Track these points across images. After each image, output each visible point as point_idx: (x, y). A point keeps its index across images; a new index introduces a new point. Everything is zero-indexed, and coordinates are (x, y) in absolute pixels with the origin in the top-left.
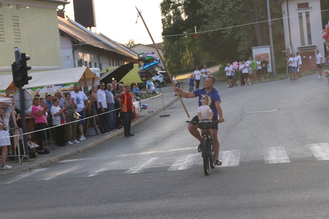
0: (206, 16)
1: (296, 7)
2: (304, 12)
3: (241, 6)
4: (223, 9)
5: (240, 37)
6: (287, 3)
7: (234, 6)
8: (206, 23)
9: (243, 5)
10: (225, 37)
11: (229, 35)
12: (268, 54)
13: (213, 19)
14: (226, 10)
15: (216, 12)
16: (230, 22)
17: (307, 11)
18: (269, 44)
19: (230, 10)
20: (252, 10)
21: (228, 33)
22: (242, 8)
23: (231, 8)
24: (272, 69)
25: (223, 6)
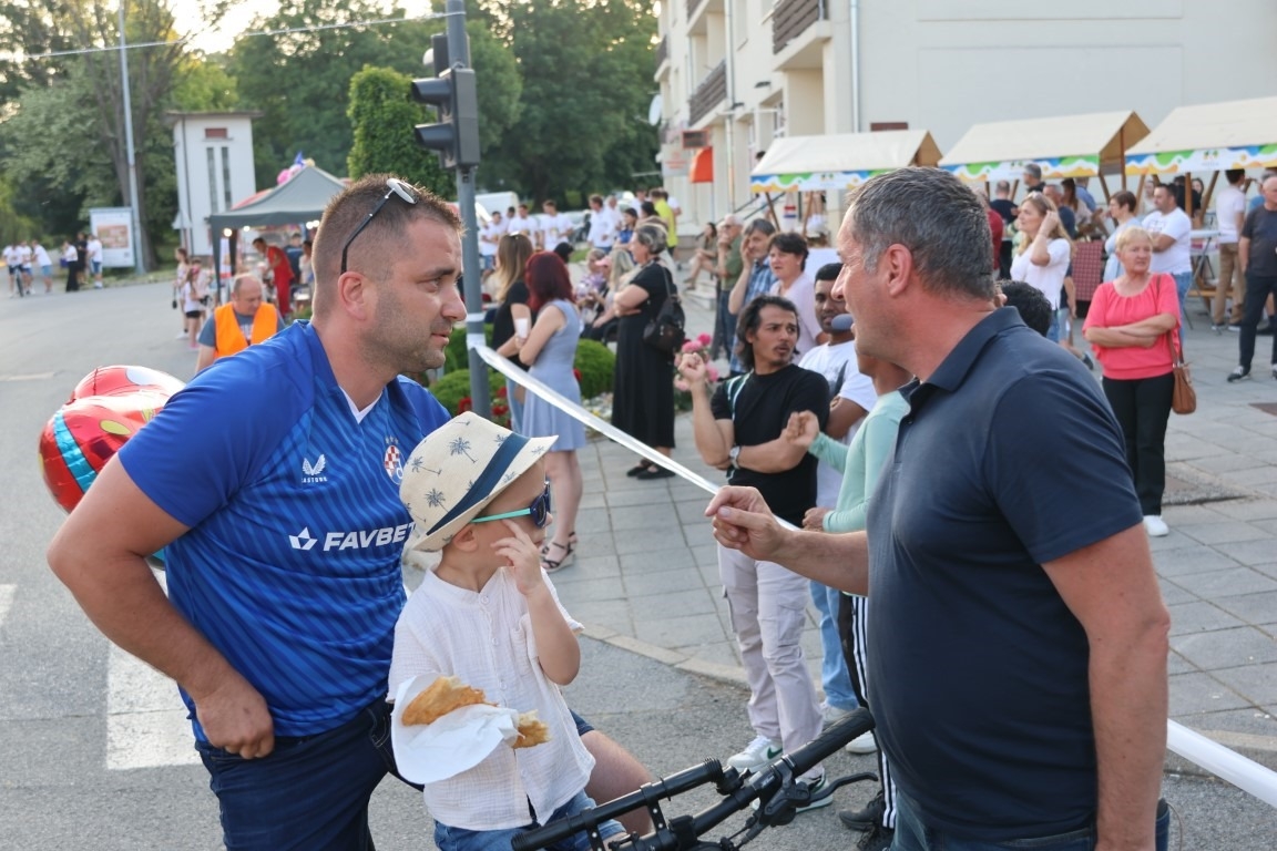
0: (13, 141)
1: (202, 134)
2: (217, 145)
3: (89, 123)
4: (48, 128)
5: (85, 189)
6: (184, 126)
7: (72, 124)
8: (9, 154)
9: (94, 123)
10: (52, 185)
11: (60, 183)
12: (125, 227)
13: (27, 146)
14: (54, 129)
15: (34, 133)
16: (64, 156)
17: (224, 143)
18: (129, 205)
19: (64, 130)
20: (111, 135)
21: (60, 179)
22: (91, 128)
23: (66, 126)
24: (136, 260)
25: (49, 122)
